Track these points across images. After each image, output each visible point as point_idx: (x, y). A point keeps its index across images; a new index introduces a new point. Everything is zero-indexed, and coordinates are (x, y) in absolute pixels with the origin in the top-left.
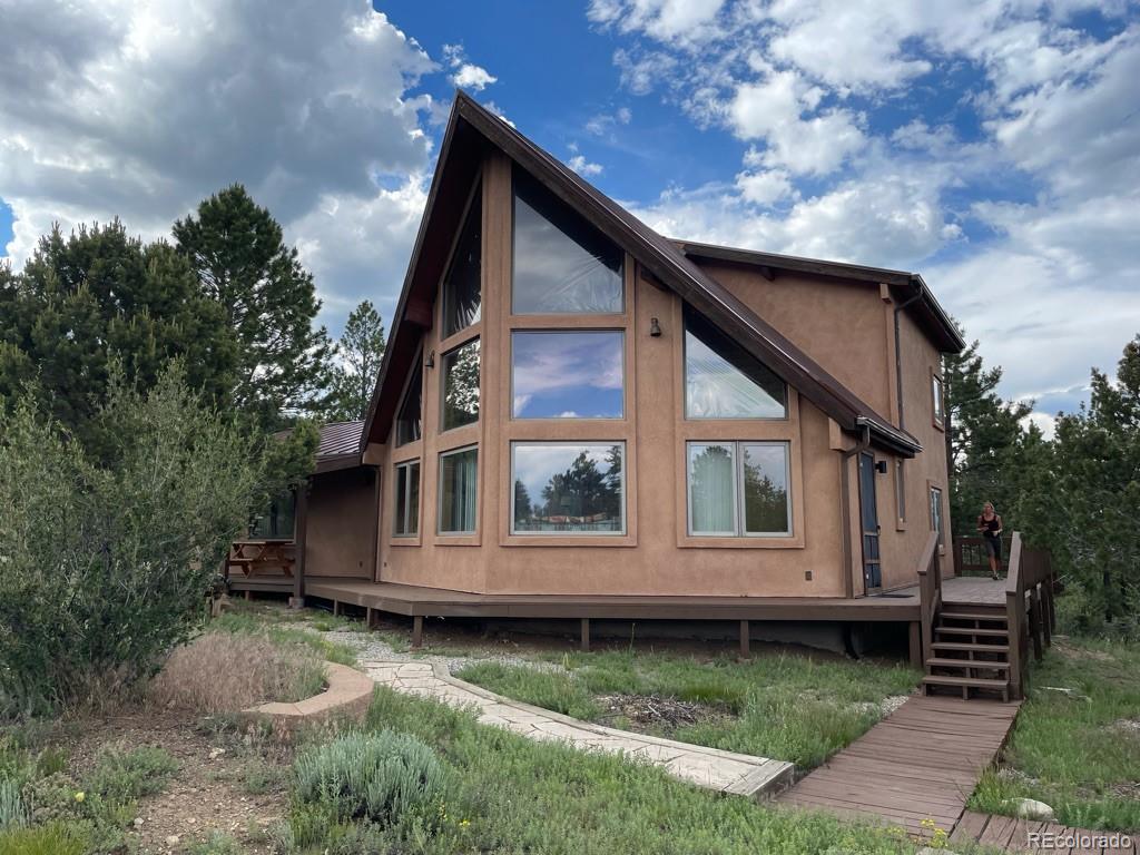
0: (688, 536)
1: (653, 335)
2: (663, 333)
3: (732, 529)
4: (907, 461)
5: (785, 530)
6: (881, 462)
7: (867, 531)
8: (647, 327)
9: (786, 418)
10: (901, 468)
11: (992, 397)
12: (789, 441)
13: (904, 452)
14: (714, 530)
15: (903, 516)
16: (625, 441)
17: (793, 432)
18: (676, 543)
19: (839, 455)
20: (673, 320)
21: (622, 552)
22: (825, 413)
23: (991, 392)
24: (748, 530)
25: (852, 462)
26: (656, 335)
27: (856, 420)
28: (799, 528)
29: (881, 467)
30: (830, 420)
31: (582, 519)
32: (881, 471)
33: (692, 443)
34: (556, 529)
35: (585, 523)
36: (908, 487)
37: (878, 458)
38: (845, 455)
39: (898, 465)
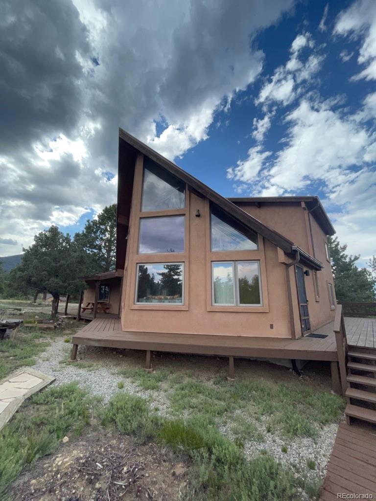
0: (212, 305)
1: (197, 216)
2: (201, 215)
3: (233, 303)
4: (318, 272)
5: (259, 303)
6: (306, 271)
7: (302, 303)
8: (195, 213)
9: (258, 250)
10: (316, 275)
11: (344, 255)
12: (259, 260)
13: (316, 267)
14: (226, 303)
15: (318, 295)
16: (184, 262)
17: (261, 256)
18: (206, 309)
19: (285, 266)
20: (205, 210)
21: (182, 313)
22: (275, 245)
23: (343, 253)
24: (241, 303)
25: (291, 269)
26: (198, 216)
27: (291, 248)
28: (266, 302)
29: (307, 273)
30: (278, 248)
31: (169, 297)
32: (307, 275)
33: (214, 262)
34: (158, 302)
35: (170, 299)
36: (319, 283)
37: (305, 269)
38: (287, 266)
39: (314, 273)
